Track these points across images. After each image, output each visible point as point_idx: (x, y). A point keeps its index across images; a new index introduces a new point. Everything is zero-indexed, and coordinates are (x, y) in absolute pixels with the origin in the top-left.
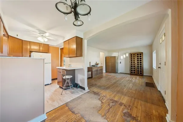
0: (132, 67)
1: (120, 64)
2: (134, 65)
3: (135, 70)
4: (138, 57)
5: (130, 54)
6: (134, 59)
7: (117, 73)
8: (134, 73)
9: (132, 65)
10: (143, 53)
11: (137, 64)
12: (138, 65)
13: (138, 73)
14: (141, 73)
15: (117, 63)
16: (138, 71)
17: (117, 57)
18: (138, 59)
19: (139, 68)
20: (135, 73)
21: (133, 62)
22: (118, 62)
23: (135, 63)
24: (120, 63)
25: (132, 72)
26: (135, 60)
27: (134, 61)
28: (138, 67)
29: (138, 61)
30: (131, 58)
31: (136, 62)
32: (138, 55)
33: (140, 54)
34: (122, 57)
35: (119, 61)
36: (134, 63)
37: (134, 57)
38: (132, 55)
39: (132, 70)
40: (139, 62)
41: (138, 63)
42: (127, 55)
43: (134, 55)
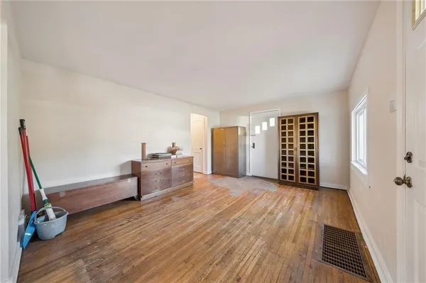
0: (284, 158)
1: (251, 148)
2: (291, 152)
3: (294, 169)
4: (302, 127)
5: (279, 118)
6: (291, 133)
7: (244, 176)
8: (291, 178)
9: (284, 152)
10: (317, 113)
11: (299, 150)
12: (303, 153)
13: (303, 180)
14: (311, 181)
15: (245, 146)
16: (303, 173)
17: (244, 128)
18: (302, 133)
19: (307, 163)
20: (294, 181)
21: (287, 143)
22: (247, 143)
23: (295, 146)
24: (254, 147)
25: (284, 177)
26: (294, 137)
27: (291, 140)
28: (303, 160)
29: (302, 140)
30: (281, 131)
31: (297, 144)
32: (303, 120)
33: (311, 119)
34: (257, 130)
35: (249, 141)
36: (291, 146)
37: (291, 127)
38: (284, 122)
39: (284, 171)
40: (307, 143)
41: (303, 146)
42: (273, 122)
43: (291, 121)
